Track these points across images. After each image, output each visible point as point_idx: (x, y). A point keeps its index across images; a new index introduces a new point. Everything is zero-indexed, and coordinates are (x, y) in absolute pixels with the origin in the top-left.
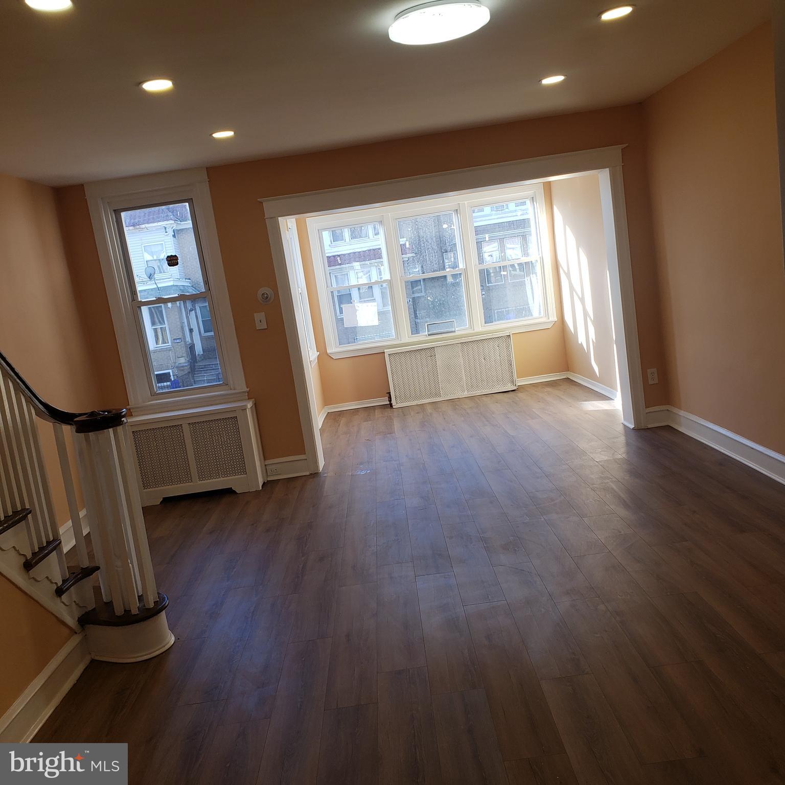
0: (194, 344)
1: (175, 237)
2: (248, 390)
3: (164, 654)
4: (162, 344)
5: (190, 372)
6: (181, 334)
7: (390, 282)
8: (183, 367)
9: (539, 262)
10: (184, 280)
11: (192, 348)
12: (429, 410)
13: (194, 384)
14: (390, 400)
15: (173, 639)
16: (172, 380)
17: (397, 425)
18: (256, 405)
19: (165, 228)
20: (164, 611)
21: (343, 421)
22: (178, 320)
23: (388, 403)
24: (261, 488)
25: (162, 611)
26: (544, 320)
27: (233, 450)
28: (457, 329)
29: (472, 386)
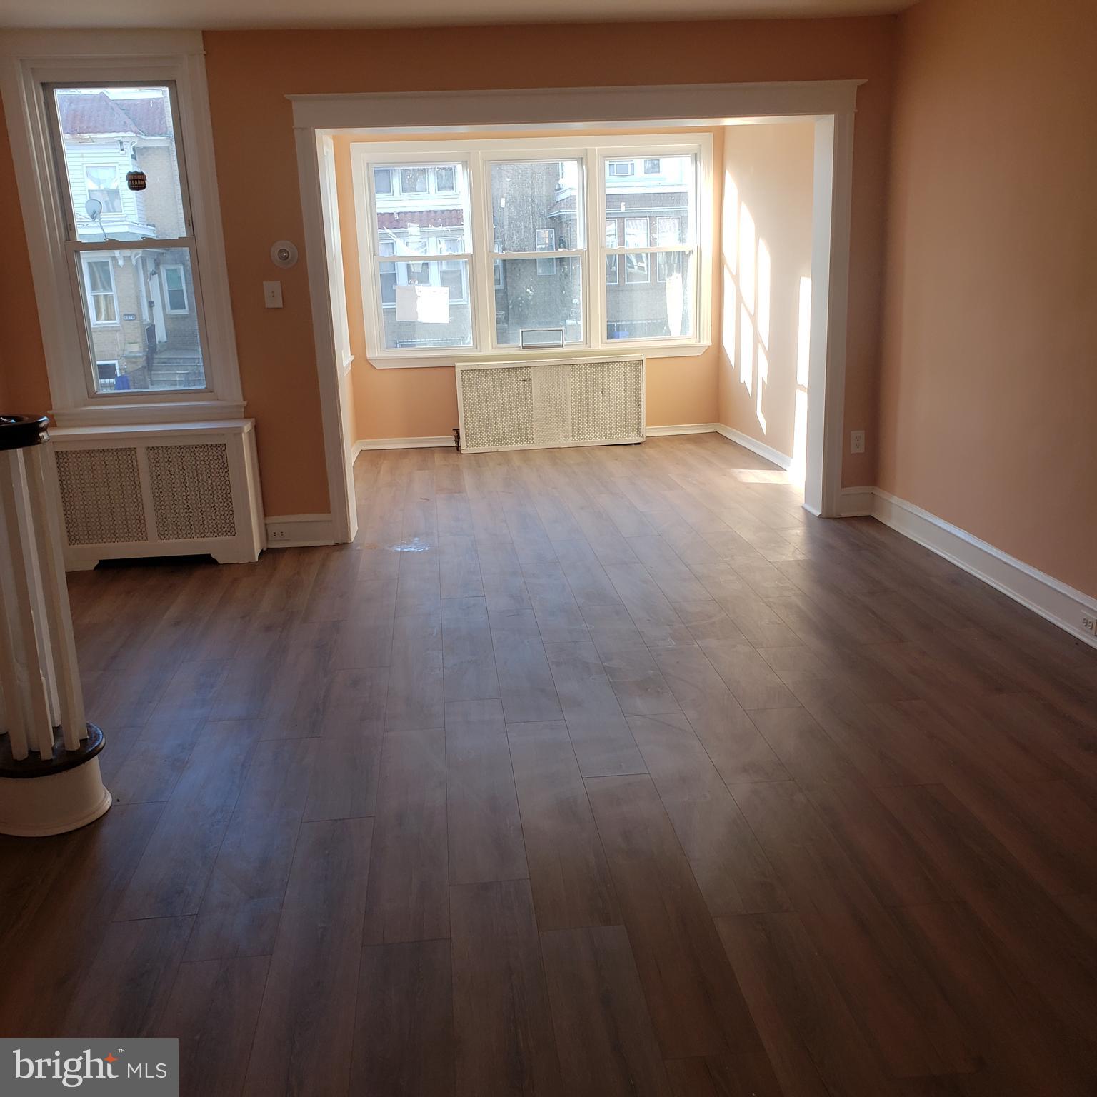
0: (154, 326)
1: (135, 159)
2: (245, 403)
3: (93, 825)
4: (105, 320)
5: (145, 367)
6: (136, 308)
7: (471, 260)
8: (135, 357)
9: (695, 252)
10: (145, 226)
11: (151, 331)
12: (516, 461)
13: (150, 386)
14: (458, 440)
15: (109, 801)
16: (119, 375)
17: (468, 480)
18: (256, 428)
19: (121, 143)
20: (96, 757)
21: (385, 465)
22: (133, 286)
23: (454, 444)
24: (257, 560)
25: (94, 756)
26: (693, 342)
27: (215, 496)
28: (565, 343)
29: (580, 432)
